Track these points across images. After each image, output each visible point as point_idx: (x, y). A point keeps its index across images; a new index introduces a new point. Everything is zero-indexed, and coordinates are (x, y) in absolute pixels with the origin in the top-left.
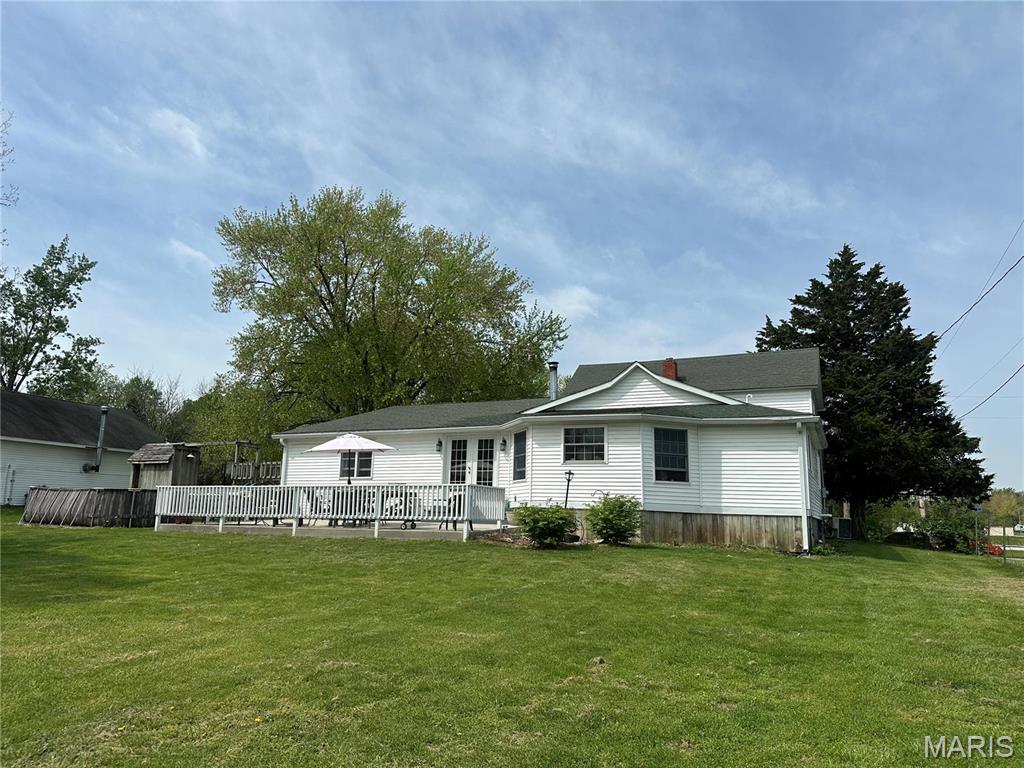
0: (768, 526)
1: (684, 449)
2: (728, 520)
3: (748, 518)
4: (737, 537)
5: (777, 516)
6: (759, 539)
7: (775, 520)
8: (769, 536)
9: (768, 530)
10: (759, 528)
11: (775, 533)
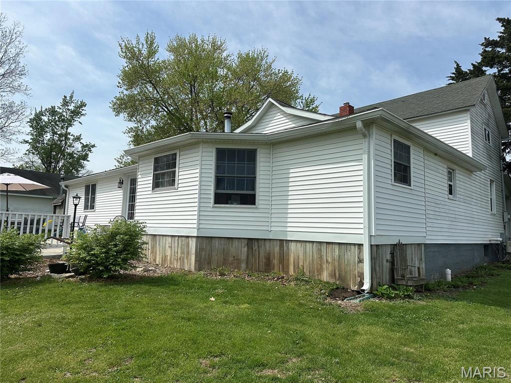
0: (329, 255)
1: (253, 171)
2: (293, 246)
3: (311, 244)
4: (300, 266)
5: (339, 244)
6: (320, 271)
7: (336, 248)
8: (330, 268)
9: (330, 260)
10: (321, 257)
11: (337, 264)
